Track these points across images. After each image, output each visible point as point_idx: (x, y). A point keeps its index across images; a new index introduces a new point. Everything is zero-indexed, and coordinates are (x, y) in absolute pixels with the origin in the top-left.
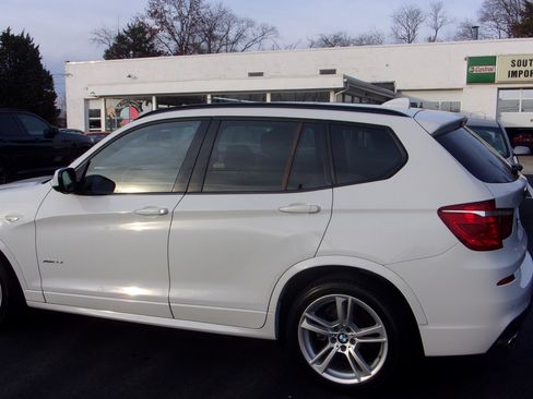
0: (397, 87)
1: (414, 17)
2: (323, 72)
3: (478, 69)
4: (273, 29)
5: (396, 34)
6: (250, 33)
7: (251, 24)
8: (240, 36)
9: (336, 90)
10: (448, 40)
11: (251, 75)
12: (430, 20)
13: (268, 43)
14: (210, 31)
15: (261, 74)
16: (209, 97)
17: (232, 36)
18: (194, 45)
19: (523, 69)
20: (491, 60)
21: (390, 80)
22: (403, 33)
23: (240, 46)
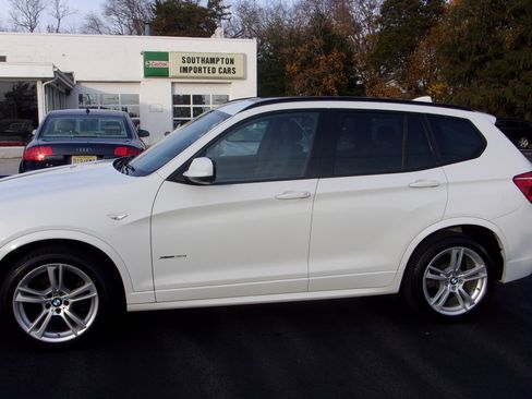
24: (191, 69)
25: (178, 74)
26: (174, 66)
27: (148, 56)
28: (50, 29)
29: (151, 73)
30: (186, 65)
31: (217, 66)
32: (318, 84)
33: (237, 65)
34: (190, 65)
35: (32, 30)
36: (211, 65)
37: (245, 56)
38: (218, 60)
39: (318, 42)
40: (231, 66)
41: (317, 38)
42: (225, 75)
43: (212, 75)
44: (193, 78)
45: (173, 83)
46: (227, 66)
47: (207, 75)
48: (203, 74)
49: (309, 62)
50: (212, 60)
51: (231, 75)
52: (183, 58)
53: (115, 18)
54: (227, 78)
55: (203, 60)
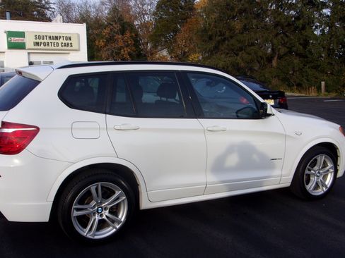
3: (14, 40)
20: (22, 34)
24: (41, 43)
26: (29, 42)
27: (10, 34)
29: (12, 46)
30: (38, 41)
31: (60, 42)
33: (74, 41)
34: (40, 41)
36: (56, 41)
37: (78, 35)
38: (60, 37)
40: (70, 42)
43: (56, 48)
44: (43, 49)
45: (29, 53)
46: (66, 42)
47: (53, 47)
48: (50, 47)
50: (56, 38)
51: (70, 48)
52: (36, 36)
54: (66, 50)
55: (50, 38)
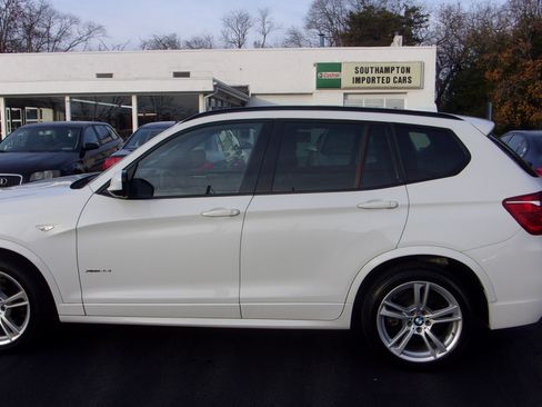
0: (251, 91)
1: (243, 21)
2: (177, 75)
3: (327, 75)
4: (100, 27)
5: (226, 37)
6: (75, 31)
7: (74, 21)
8: (63, 33)
9: (205, 93)
10: (276, 46)
11: (99, 76)
12: (258, 25)
13: (94, 42)
14: (31, 27)
15: (110, 76)
16: (67, 99)
17: (54, 32)
18: (13, 42)
19: (365, 75)
20: (337, 67)
21: (243, 84)
22: (233, 36)
23: (64, 44)
25: (351, 84)
27: (321, 67)
28: (257, 45)
29: (323, 85)
30: (359, 75)
31: (391, 76)
32: (522, 92)
34: (363, 75)
35: (240, 47)
37: (422, 65)
38: (393, 69)
39: (526, 46)
40: (407, 75)
41: (525, 41)
42: (400, 85)
45: (345, 94)
46: (402, 75)
48: (376, 85)
49: (513, 68)
50: (387, 70)
51: (407, 85)
52: (356, 68)
53: (317, 31)
55: (377, 70)
